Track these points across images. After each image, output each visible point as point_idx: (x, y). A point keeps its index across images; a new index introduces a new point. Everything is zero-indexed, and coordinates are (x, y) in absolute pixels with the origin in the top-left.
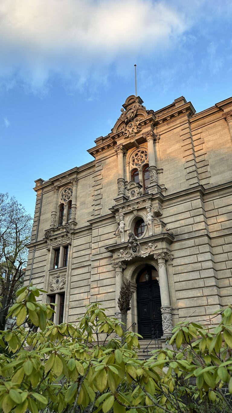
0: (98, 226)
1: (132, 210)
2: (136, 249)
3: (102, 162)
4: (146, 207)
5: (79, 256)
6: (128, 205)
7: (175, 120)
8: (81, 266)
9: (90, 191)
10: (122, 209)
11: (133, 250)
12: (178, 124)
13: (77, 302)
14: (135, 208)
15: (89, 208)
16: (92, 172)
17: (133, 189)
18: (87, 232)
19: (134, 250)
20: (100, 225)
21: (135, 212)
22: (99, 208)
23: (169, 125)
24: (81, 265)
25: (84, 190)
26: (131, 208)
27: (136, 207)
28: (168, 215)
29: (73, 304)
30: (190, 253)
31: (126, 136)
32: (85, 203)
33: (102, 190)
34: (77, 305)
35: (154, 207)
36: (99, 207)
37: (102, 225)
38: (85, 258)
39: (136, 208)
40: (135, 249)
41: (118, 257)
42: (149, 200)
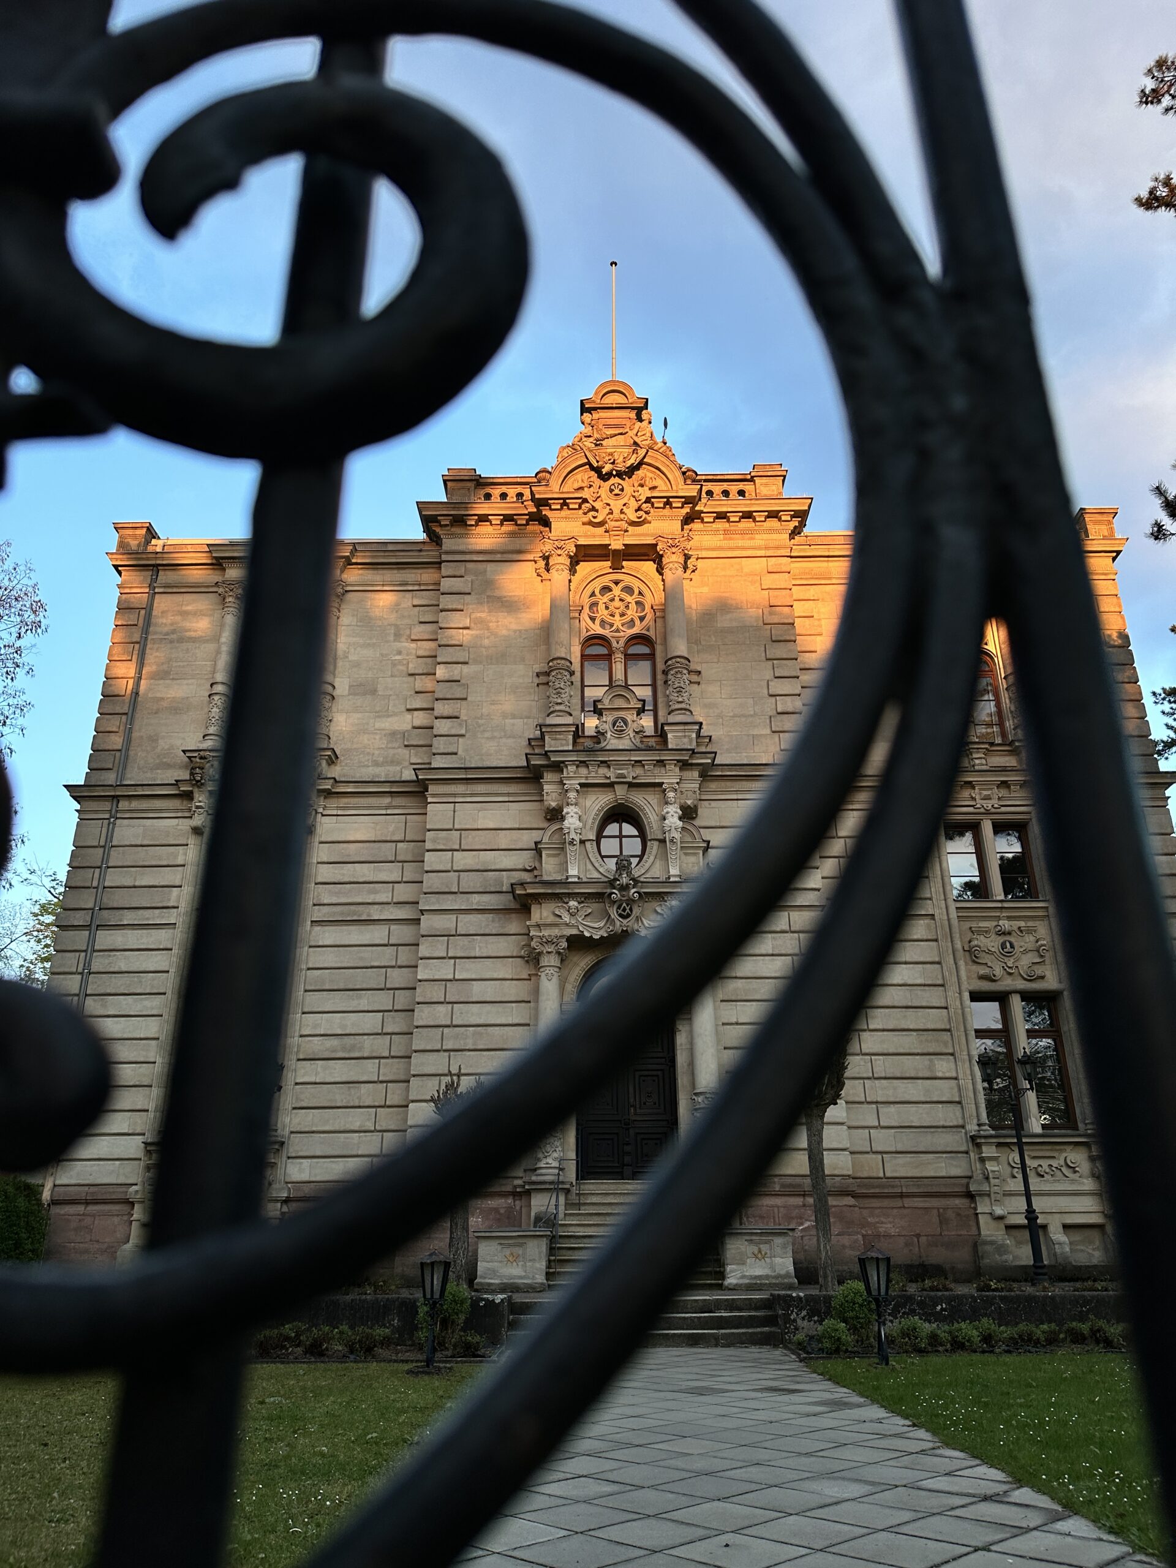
0: (454, 795)
1: (613, 779)
2: (631, 910)
3: (470, 565)
4: (663, 783)
5: (346, 879)
6: (602, 762)
7: (751, 532)
8: (355, 918)
9: (399, 653)
10: (577, 767)
11: (620, 911)
12: (759, 548)
13: (335, 1042)
14: (625, 778)
15: (395, 714)
16: (413, 585)
17: (622, 714)
18: (387, 800)
19: (624, 910)
20: (464, 795)
21: (620, 791)
22: (453, 732)
23: (730, 539)
24: (354, 913)
25: (371, 638)
26: (612, 774)
27: (630, 774)
28: (713, 824)
29: (317, 1046)
30: (773, 948)
31: (595, 517)
32: (374, 692)
33: (465, 668)
34: (335, 1051)
35: (683, 790)
36: (452, 727)
37: (472, 795)
38: (376, 892)
39: (630, 779)
40: (628, 910)
41: (551, 919)
42: (675, 765)
